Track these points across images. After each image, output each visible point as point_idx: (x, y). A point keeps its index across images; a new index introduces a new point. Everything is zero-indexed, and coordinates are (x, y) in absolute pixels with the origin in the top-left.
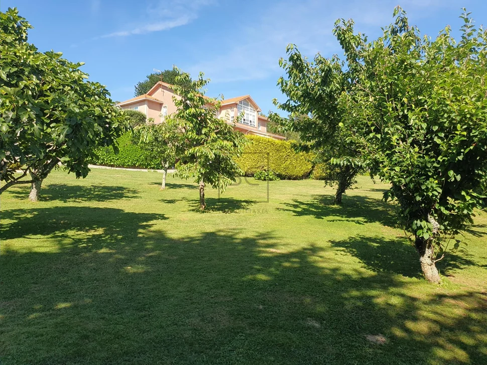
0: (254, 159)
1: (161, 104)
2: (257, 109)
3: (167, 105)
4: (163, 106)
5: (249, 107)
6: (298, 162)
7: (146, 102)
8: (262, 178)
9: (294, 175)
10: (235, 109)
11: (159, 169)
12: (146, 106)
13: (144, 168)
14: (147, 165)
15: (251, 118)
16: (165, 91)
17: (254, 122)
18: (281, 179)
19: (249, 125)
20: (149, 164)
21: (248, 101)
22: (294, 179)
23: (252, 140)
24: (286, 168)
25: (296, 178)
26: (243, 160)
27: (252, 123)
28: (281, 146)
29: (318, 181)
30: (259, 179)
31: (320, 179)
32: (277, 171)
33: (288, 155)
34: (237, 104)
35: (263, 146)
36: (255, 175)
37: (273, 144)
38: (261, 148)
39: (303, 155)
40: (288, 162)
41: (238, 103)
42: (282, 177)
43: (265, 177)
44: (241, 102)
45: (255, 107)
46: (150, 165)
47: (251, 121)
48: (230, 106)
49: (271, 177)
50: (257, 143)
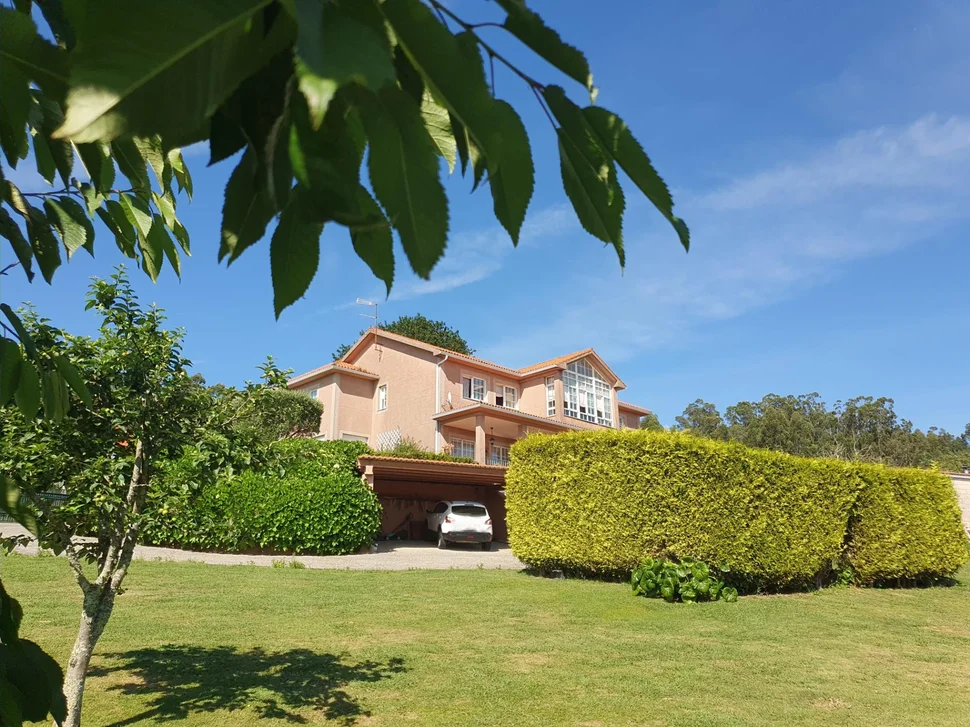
0: (625, 515)
1: (374, 382)
2: (613, 382)
3: (387, 383)
4: (379, 385)
5: (594, 379)
6: (796, 521)
7: (336, 377)
8: (667, 591)
9: (786, 574)
10: (557, 382)
11: (328, 553)
12: (334, 386)
13: (282, 553)
14: (294, 542)
15: (600, 405)
16: (383, 348)
17: (607, 415)
18: (741, 593)
19: (596, 421)
20: (298, 541)
21: (588, 364)
22: (789, 589)
23: (614, 444)
24: (757, 547)
25: (797, 585)
26: (587, 518)
27: (604, 417)
28: (729, 460)
29: (871, 591)
30: (653, 592)
31: (876, 586)
32: (724, 562)
33: (759, 497)
34: (561, 370)
35: (656, 464)
36: (635, 577)
37: (696, 454)
38: (648, 471)
39: (809, 496)
40: (762, 522)
41: (564, 366)
42: (742, 584)
43: (677, 587)
44: (570, 365)
45: (610, 380)
46: (303, 543)
47: (599, 414)
48: (544, 377)
49: (703, 586)
50: (633, 456)
